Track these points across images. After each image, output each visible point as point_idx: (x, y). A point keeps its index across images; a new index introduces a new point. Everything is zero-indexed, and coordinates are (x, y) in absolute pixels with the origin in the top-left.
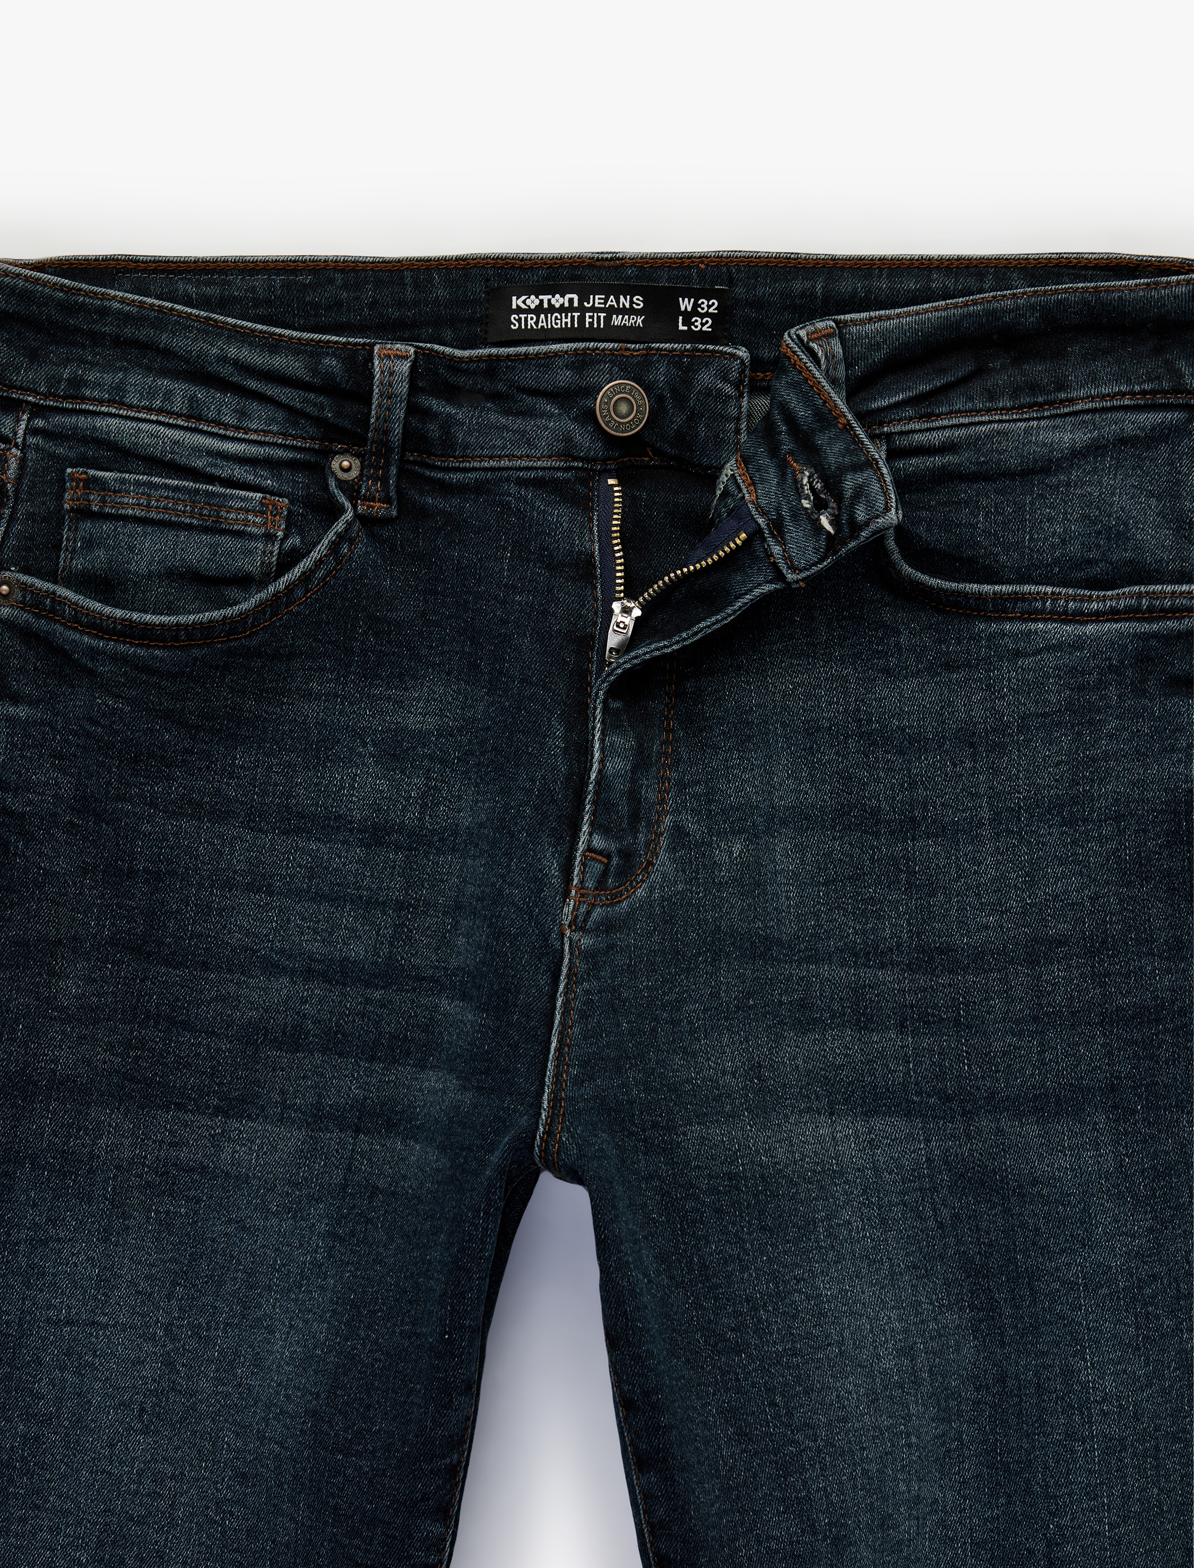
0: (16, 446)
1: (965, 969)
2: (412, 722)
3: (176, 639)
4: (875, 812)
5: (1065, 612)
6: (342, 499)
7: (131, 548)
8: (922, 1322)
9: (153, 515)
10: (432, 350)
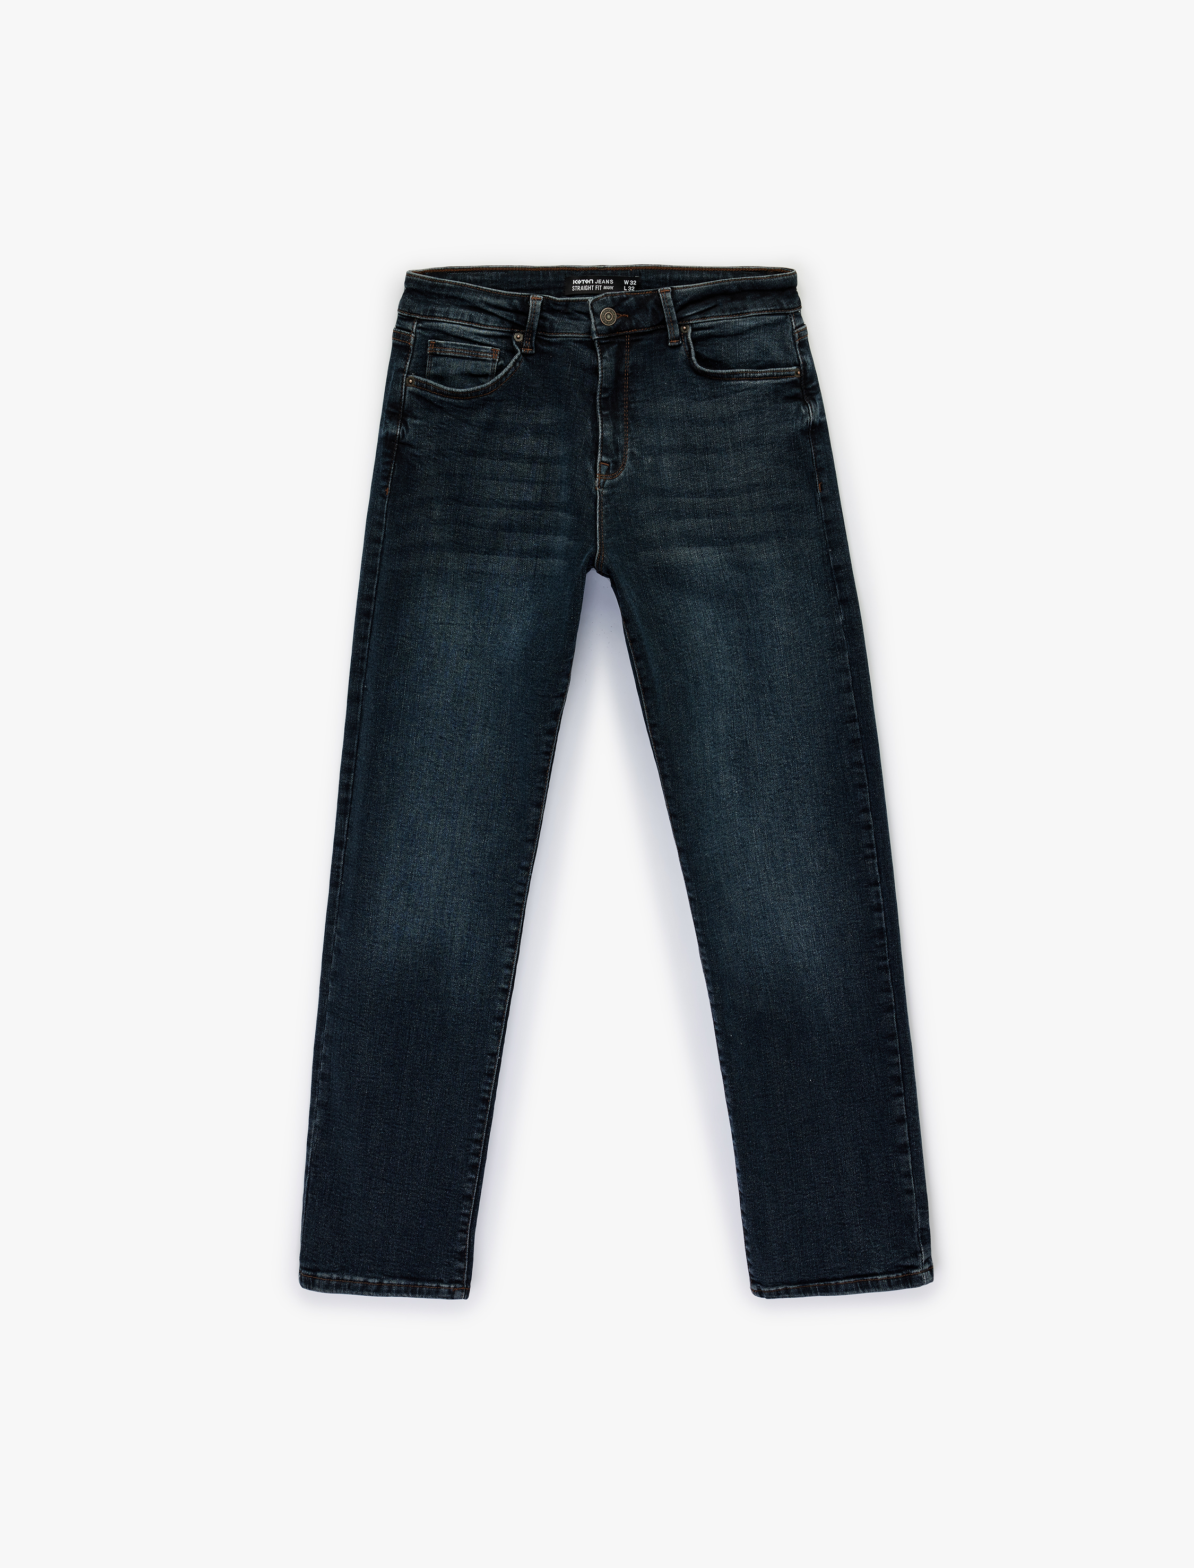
0: (413, 333)
1: (727, 496)
2: (542, 421)
3: (467, 396)
4: (695, 446)
5: (750, 377)
6: (517, 348)
7: (450, 366)
8: (720, 613)
9: (457, 355)
10: (548, 297)
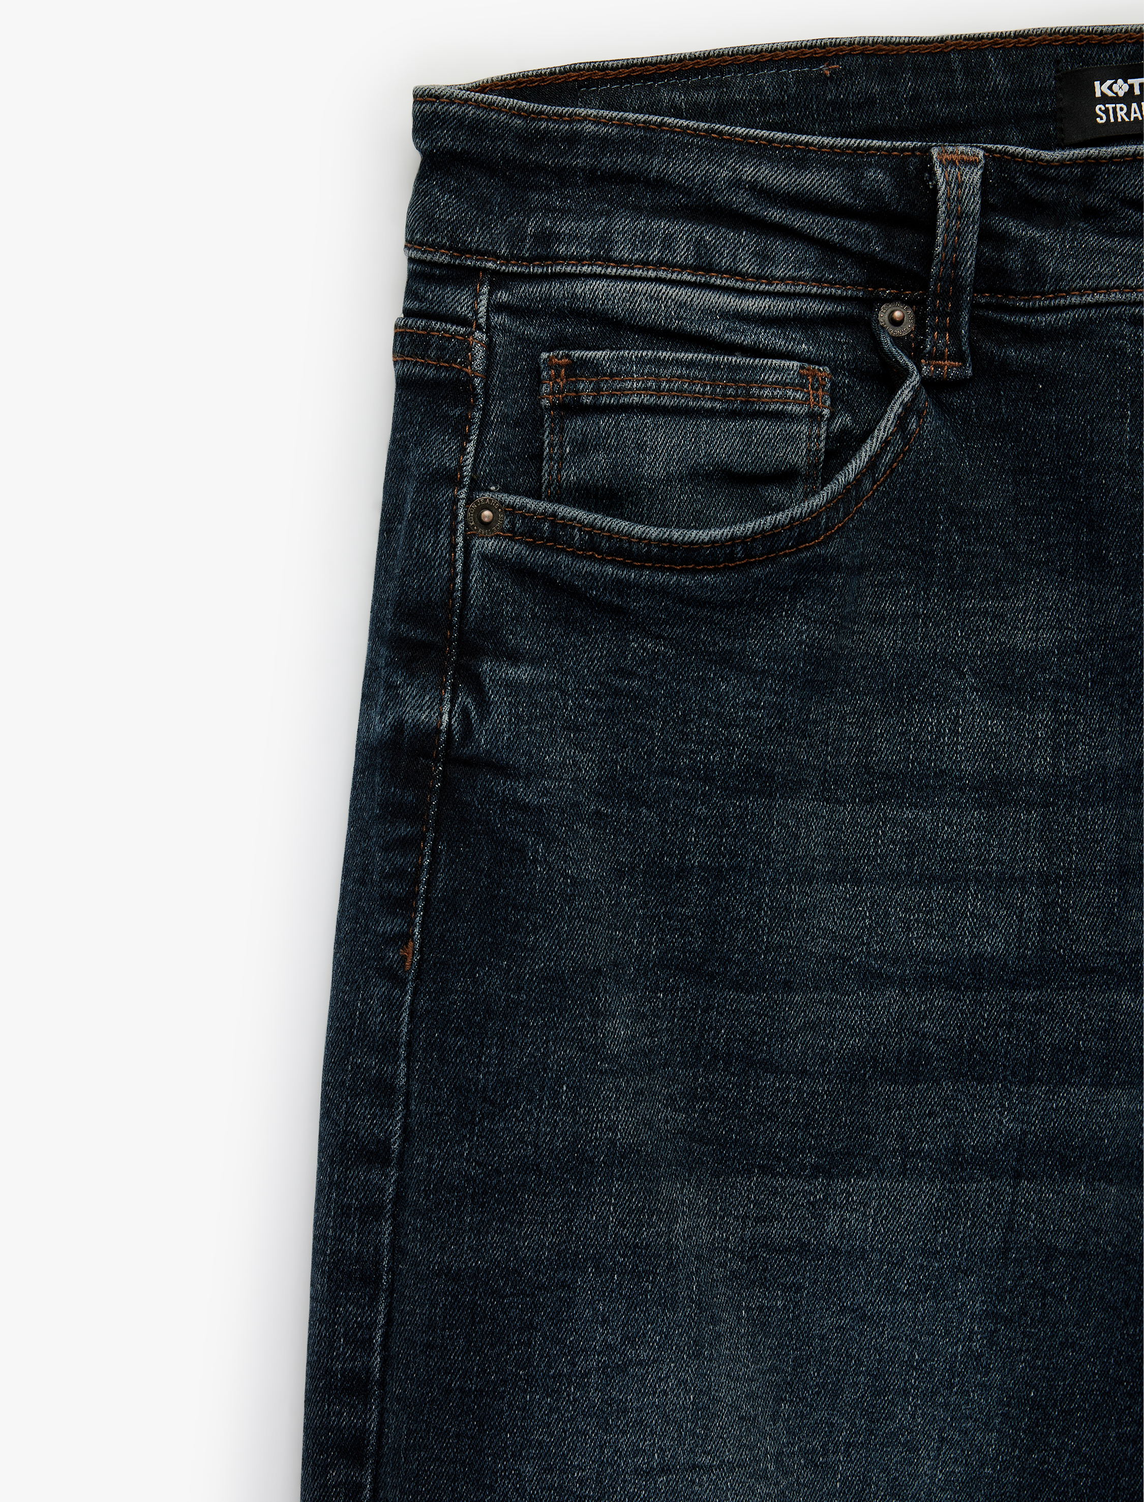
0: (479, 327)
2: (1022, 641)
3: (731, 557)
6: (904, 359)
7: (641, 447)
9: (665, 401)
10: (1006, 153)
